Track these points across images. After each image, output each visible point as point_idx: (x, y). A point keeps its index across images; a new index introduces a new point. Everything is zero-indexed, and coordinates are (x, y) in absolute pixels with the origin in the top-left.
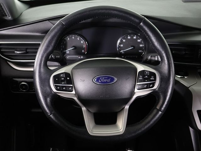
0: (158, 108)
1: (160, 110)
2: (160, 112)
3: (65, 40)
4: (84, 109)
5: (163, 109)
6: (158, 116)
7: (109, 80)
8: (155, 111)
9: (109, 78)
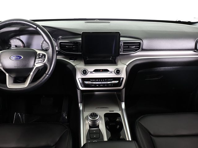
0: (46, 73)
1: (47, 74)
2: (48, 75)
3: (10, 42)
4: (7, 75)
5: (49, 73)
6: (46, 77)
7: (19, 58)
8: (45, 75)
9: (18, 56)
